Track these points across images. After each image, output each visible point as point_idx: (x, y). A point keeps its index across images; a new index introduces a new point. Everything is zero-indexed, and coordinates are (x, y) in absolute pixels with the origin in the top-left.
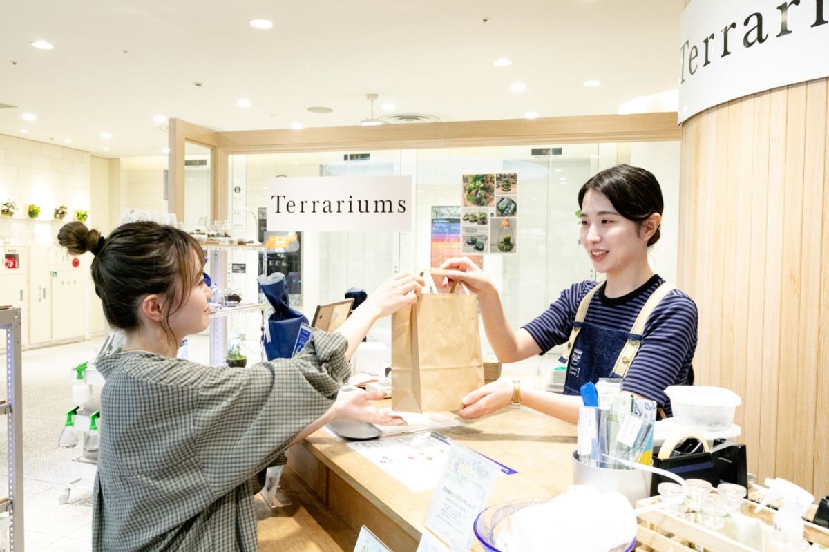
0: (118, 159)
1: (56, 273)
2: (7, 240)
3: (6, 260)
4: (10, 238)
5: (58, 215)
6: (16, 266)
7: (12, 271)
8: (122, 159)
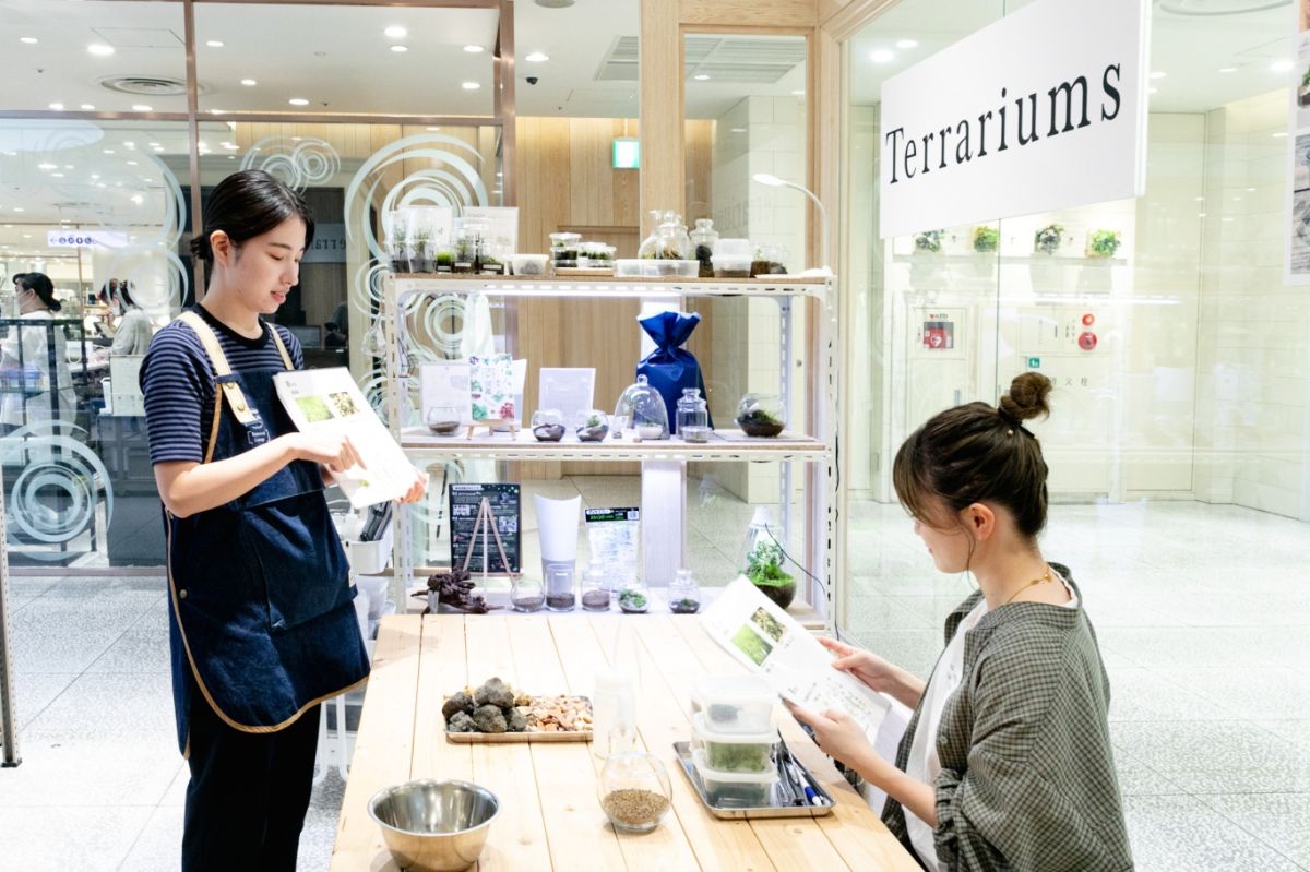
0: (1221, 110)
1: (1037, 360)
2: (931, 295)
3: (928, 334)
4: (937, 292)
5: (1040, 245)
6: (948, 344)
7: (937, 353)
8: (1231, 107)
